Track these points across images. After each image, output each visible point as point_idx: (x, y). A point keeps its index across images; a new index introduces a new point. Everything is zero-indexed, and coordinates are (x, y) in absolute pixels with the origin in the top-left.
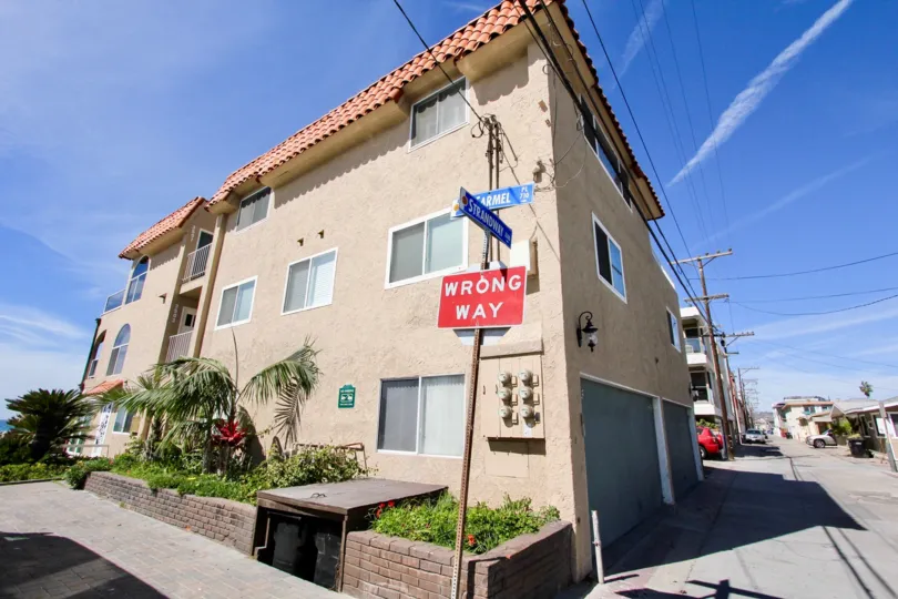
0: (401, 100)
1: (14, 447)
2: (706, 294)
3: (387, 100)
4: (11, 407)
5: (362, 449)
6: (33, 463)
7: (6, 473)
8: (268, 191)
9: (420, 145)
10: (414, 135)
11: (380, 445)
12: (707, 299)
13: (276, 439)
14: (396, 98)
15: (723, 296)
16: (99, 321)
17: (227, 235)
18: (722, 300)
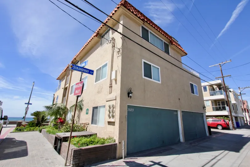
0: (98, 36)
1: (33, 124)
2: (222, 75)
3: (94, 36)
4: (31, 115)
5: (89, 124)
6: (36, 127)
7: (30, 129)
8: (79, 61)
9: (102, 46)
10: (101, 44)
11: (92, 123)
12: (223, 77)
13: (77, 121)
14: (96, 36)
15: (229, 76)
16: (54, 95)
17: (73, 73)
18: (229, 77)
